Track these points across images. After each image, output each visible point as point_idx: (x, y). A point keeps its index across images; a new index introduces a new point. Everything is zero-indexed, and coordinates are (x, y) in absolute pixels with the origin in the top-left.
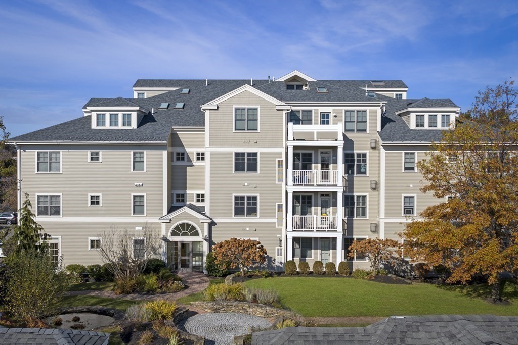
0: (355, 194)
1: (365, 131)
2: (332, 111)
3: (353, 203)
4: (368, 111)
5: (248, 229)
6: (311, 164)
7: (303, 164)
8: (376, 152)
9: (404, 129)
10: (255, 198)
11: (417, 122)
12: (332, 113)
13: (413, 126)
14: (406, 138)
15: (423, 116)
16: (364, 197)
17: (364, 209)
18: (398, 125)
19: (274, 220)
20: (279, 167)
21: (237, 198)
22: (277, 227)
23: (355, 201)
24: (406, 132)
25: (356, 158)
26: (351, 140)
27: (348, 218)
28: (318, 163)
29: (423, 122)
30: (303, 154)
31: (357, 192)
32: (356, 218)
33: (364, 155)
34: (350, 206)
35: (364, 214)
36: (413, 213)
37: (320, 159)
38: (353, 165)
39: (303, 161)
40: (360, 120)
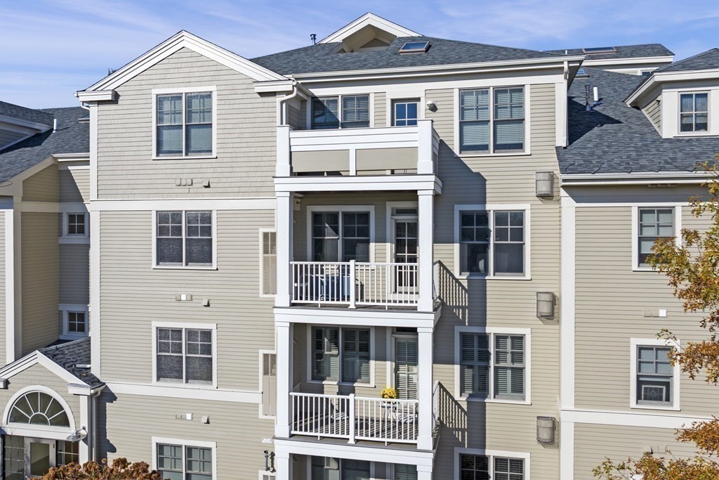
0: (491, 330)
1: (520, 146)
2: (421, 94)
3: (485, 356)
4: (527, 90)
5: (189, 416)
6: (368, 242)
7: (345, 242)
8: (550, 206)
9: (642, 140)
10: (207, 335)
11: (682, 116)
12: (423, 99)
13: (669, 127)
14: (643, 162)
15: (706, 95)
16: (518, 340)
17: (518, 373)
18: (625, 129)
19: (254, 397)
20: (266, 252)
21: (162, 332)
22: (261, 416)
23: (492, 349)
24: (646, 145)
25: (492, 225)
26: (478, 174)
27: (471, 396)
28: (385, 242)
29: (705, 116)
30: (345, 215)
31: (495, 324)
32: (492, 400)
33: (518, 217)
34: (476, 363)
35: (518, 388)
36: (668, 399)
37: (390, 230)
38: (486, 247)
39: (345, 234)
40: (505, 114)
